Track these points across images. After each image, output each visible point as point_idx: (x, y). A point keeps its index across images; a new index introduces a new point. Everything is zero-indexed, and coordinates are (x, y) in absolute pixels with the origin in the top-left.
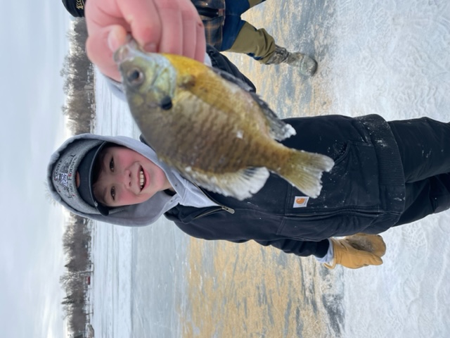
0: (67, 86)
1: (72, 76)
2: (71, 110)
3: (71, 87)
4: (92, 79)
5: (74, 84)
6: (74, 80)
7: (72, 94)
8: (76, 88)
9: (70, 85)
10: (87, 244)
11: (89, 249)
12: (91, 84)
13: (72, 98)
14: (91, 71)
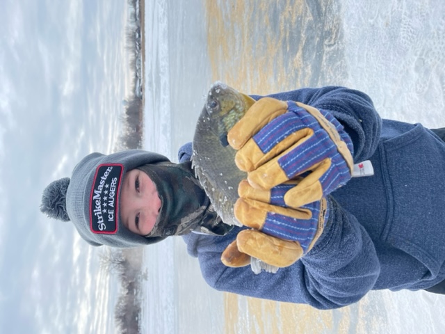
10: (138, 316)
11: (139, 322)
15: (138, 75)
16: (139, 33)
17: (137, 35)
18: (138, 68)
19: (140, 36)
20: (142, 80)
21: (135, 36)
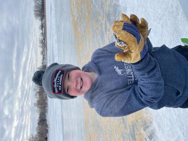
0: (36, 94)
1: (38, 90)
2: (38, 104)
3: (38, 95)
6: (39, 92)
7: (38, 97)
8: (40, 95)
9: (37, 94)
13: (38, 99)
15: (44, 57)
16: (44, 40)
17: (44, 41)
18: (44, 54)
19: (45, 41)
20: (46, 59)
21: (43, 41)
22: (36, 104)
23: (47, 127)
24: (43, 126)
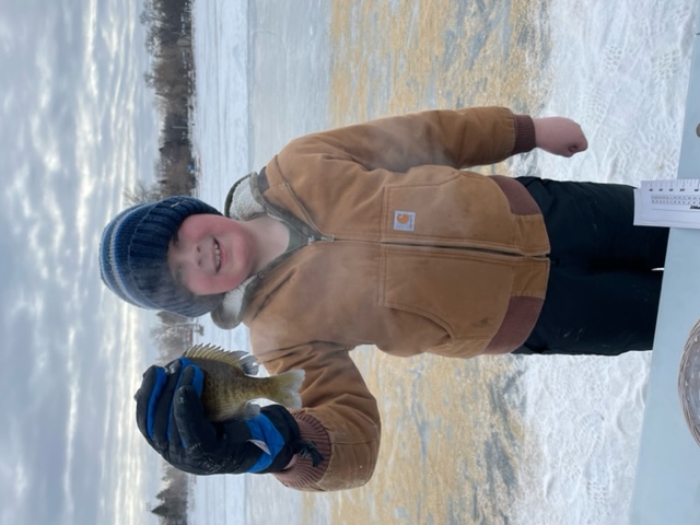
0: (152, 40)
1: (158, 24)
2: (157, 80)
3: (157, 41)
4: (189, 28)
5: (161, 37)
6: (161, 30)
7: (159, 53)
8: (164, 43)
9: (155, 39)
12: (188, 38)
13: (159, 60)
14: (188, 15)
22: (151, 77)
23: (193, 168)
24: (177, 162)
